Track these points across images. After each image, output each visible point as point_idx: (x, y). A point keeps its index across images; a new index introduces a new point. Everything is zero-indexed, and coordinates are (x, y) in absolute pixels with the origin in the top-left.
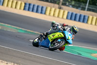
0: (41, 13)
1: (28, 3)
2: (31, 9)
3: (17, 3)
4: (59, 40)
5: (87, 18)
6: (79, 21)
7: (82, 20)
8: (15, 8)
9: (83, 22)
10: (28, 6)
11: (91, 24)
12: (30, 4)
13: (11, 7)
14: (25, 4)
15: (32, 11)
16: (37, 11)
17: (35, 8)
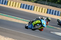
0: (58, 15)
1: (49, 9)
2: (51, 13)
3: (42, 9)
4: (38, 25)
8: (41, 12)
10: (49, 11)
12: (50, 10)
13: (39, 11)
14: (48, 9)
15: (52, 14)
16: (55, 14)
17: (54, 12)
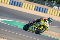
5: (21, 4)
6: (17, 6)
7: (18, 5)
9: (19, 6)
11: (24, 8)
